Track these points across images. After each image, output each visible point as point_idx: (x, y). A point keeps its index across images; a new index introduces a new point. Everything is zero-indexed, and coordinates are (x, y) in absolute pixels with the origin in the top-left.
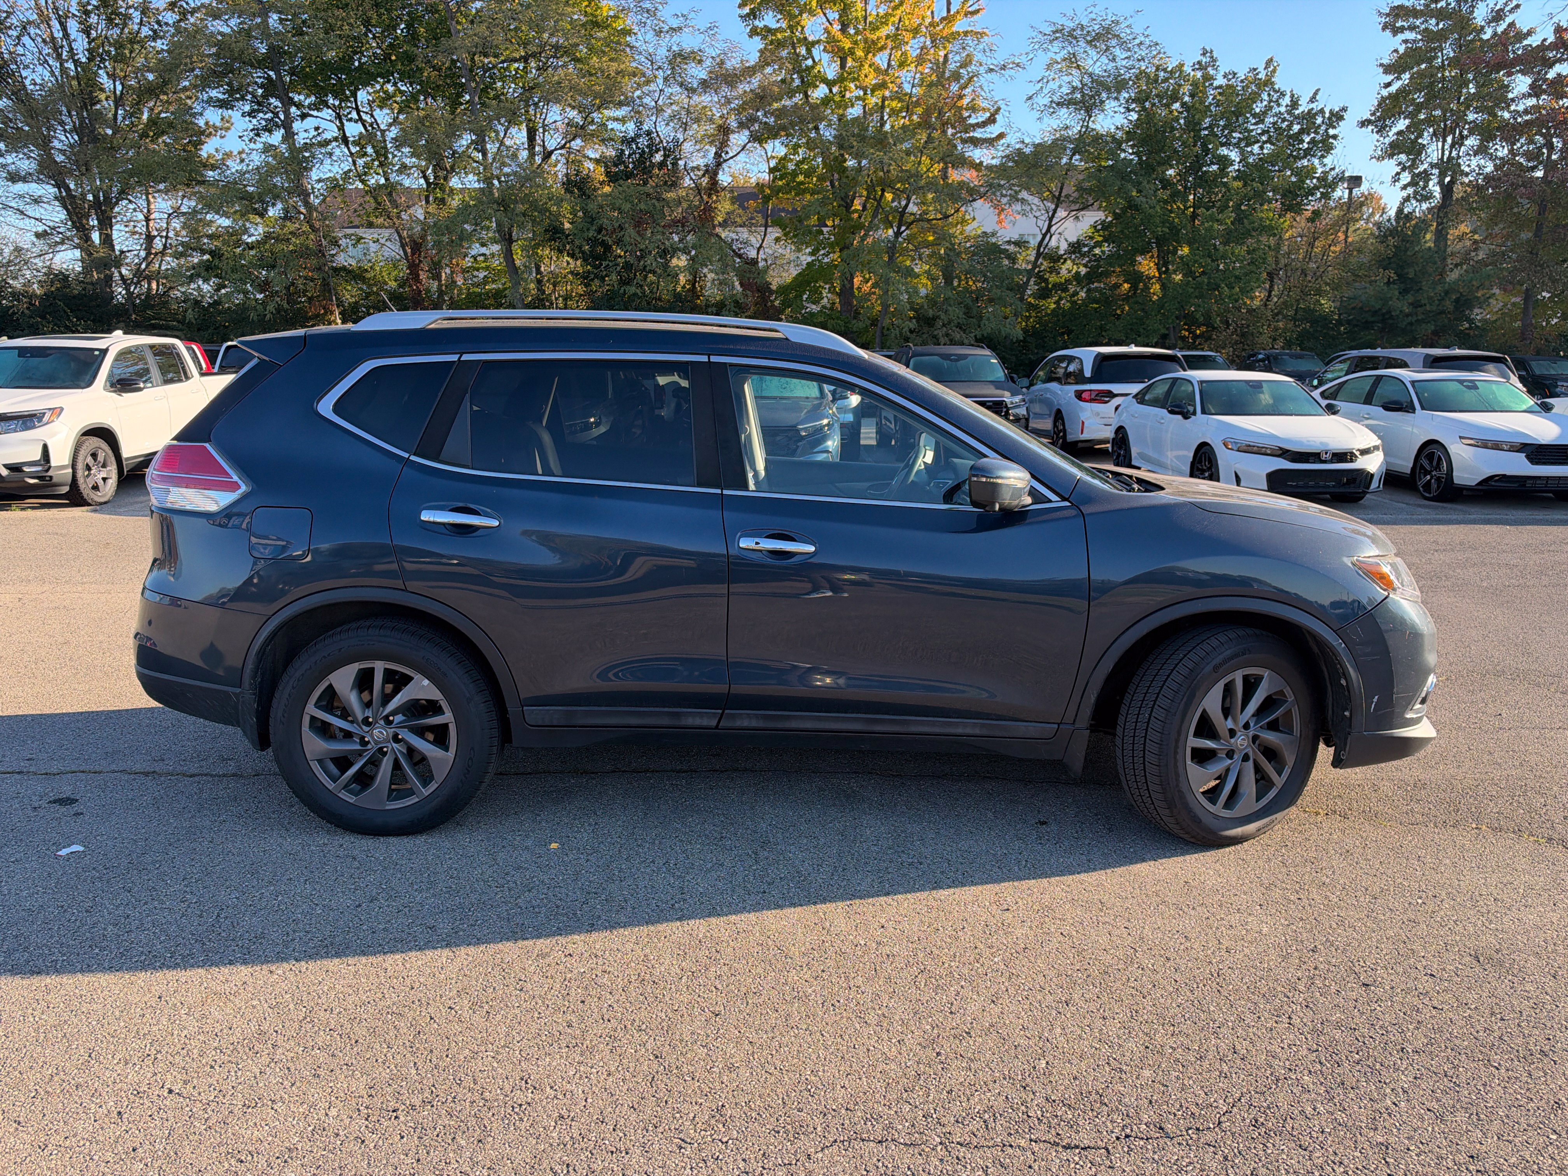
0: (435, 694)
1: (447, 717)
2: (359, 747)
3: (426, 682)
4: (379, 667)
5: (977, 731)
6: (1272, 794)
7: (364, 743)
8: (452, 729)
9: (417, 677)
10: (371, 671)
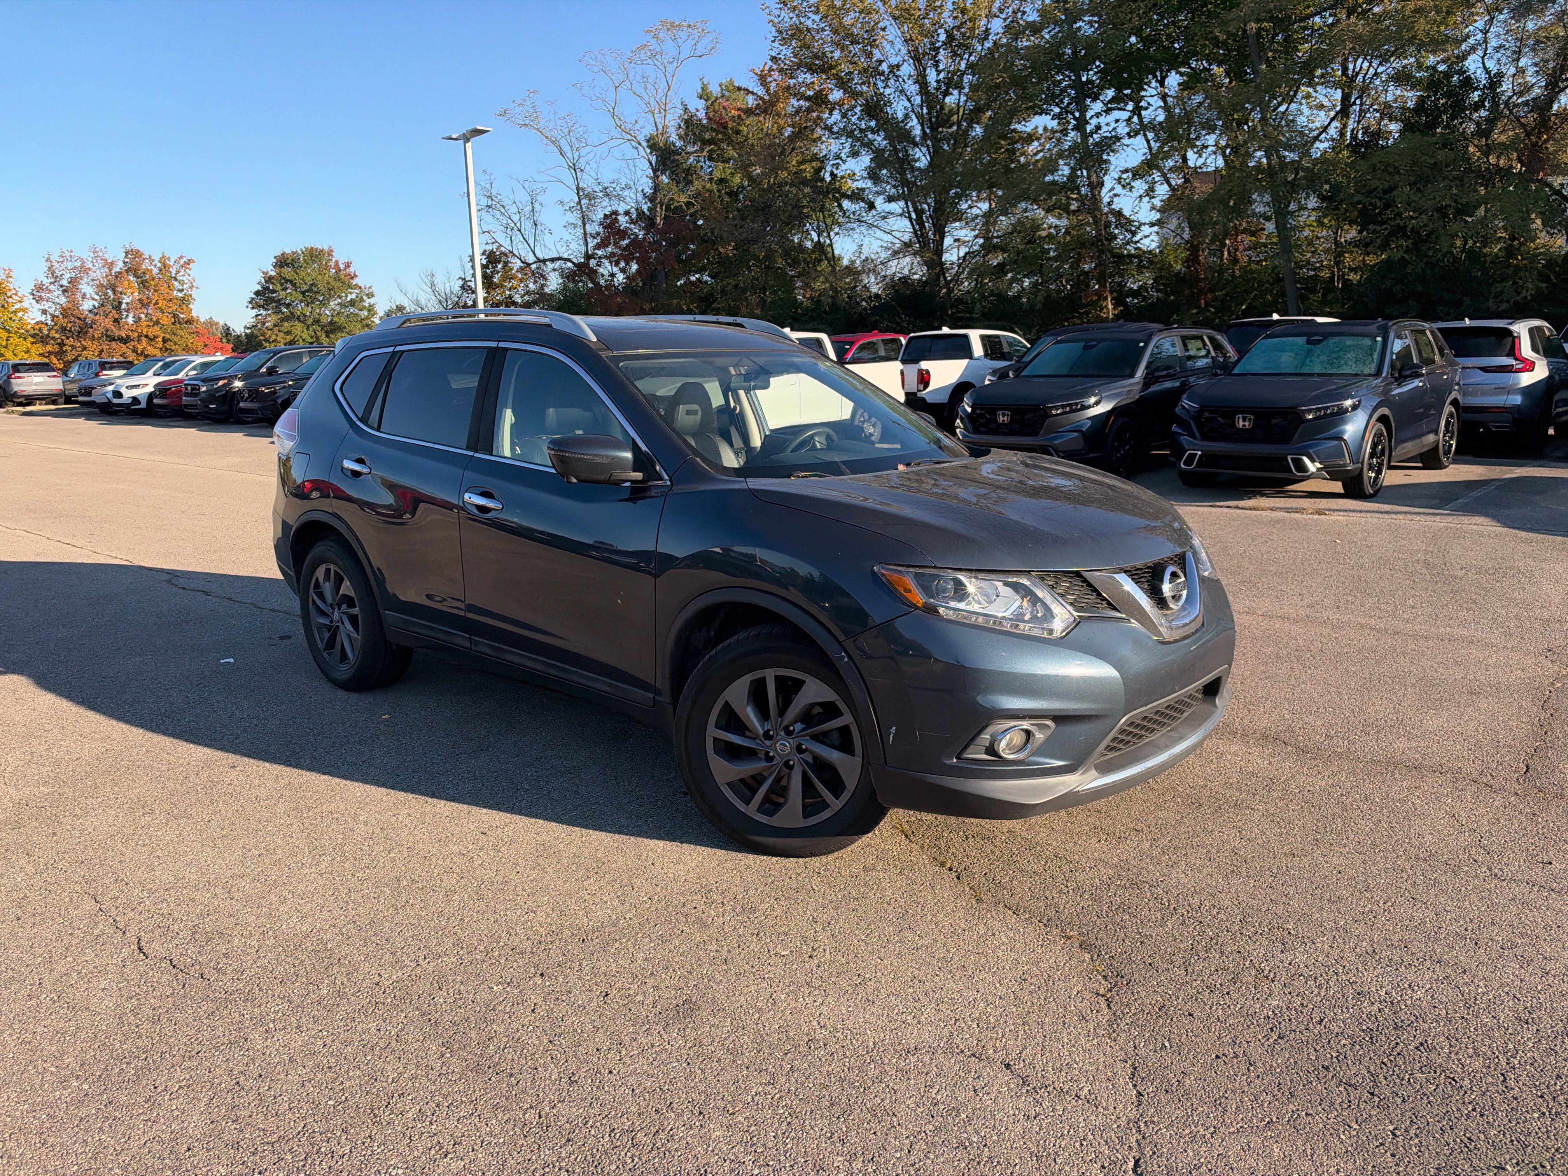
0: (352, 594)
1: (356, 611)
2: (328, 623)
3: (348, 583)
4: (332, 567)
5: (606, 688)
6: (825, 815)
7: (331, 622)
8: (359, 617)
9: (346, 578)
10: (329, 569)
